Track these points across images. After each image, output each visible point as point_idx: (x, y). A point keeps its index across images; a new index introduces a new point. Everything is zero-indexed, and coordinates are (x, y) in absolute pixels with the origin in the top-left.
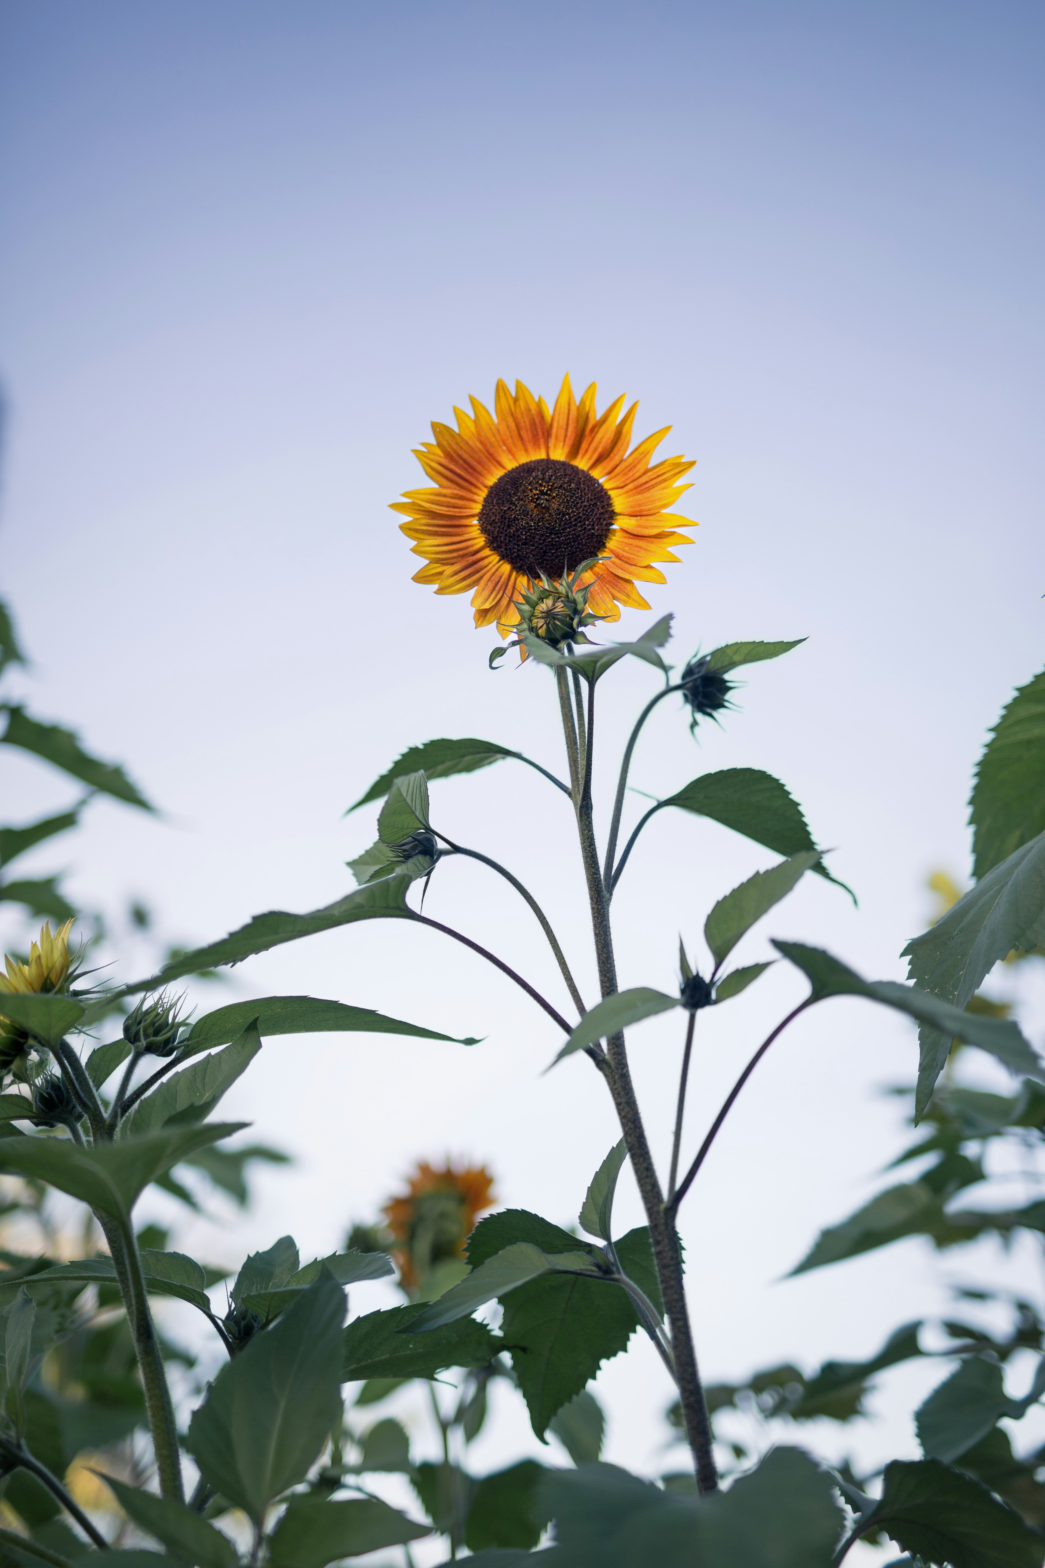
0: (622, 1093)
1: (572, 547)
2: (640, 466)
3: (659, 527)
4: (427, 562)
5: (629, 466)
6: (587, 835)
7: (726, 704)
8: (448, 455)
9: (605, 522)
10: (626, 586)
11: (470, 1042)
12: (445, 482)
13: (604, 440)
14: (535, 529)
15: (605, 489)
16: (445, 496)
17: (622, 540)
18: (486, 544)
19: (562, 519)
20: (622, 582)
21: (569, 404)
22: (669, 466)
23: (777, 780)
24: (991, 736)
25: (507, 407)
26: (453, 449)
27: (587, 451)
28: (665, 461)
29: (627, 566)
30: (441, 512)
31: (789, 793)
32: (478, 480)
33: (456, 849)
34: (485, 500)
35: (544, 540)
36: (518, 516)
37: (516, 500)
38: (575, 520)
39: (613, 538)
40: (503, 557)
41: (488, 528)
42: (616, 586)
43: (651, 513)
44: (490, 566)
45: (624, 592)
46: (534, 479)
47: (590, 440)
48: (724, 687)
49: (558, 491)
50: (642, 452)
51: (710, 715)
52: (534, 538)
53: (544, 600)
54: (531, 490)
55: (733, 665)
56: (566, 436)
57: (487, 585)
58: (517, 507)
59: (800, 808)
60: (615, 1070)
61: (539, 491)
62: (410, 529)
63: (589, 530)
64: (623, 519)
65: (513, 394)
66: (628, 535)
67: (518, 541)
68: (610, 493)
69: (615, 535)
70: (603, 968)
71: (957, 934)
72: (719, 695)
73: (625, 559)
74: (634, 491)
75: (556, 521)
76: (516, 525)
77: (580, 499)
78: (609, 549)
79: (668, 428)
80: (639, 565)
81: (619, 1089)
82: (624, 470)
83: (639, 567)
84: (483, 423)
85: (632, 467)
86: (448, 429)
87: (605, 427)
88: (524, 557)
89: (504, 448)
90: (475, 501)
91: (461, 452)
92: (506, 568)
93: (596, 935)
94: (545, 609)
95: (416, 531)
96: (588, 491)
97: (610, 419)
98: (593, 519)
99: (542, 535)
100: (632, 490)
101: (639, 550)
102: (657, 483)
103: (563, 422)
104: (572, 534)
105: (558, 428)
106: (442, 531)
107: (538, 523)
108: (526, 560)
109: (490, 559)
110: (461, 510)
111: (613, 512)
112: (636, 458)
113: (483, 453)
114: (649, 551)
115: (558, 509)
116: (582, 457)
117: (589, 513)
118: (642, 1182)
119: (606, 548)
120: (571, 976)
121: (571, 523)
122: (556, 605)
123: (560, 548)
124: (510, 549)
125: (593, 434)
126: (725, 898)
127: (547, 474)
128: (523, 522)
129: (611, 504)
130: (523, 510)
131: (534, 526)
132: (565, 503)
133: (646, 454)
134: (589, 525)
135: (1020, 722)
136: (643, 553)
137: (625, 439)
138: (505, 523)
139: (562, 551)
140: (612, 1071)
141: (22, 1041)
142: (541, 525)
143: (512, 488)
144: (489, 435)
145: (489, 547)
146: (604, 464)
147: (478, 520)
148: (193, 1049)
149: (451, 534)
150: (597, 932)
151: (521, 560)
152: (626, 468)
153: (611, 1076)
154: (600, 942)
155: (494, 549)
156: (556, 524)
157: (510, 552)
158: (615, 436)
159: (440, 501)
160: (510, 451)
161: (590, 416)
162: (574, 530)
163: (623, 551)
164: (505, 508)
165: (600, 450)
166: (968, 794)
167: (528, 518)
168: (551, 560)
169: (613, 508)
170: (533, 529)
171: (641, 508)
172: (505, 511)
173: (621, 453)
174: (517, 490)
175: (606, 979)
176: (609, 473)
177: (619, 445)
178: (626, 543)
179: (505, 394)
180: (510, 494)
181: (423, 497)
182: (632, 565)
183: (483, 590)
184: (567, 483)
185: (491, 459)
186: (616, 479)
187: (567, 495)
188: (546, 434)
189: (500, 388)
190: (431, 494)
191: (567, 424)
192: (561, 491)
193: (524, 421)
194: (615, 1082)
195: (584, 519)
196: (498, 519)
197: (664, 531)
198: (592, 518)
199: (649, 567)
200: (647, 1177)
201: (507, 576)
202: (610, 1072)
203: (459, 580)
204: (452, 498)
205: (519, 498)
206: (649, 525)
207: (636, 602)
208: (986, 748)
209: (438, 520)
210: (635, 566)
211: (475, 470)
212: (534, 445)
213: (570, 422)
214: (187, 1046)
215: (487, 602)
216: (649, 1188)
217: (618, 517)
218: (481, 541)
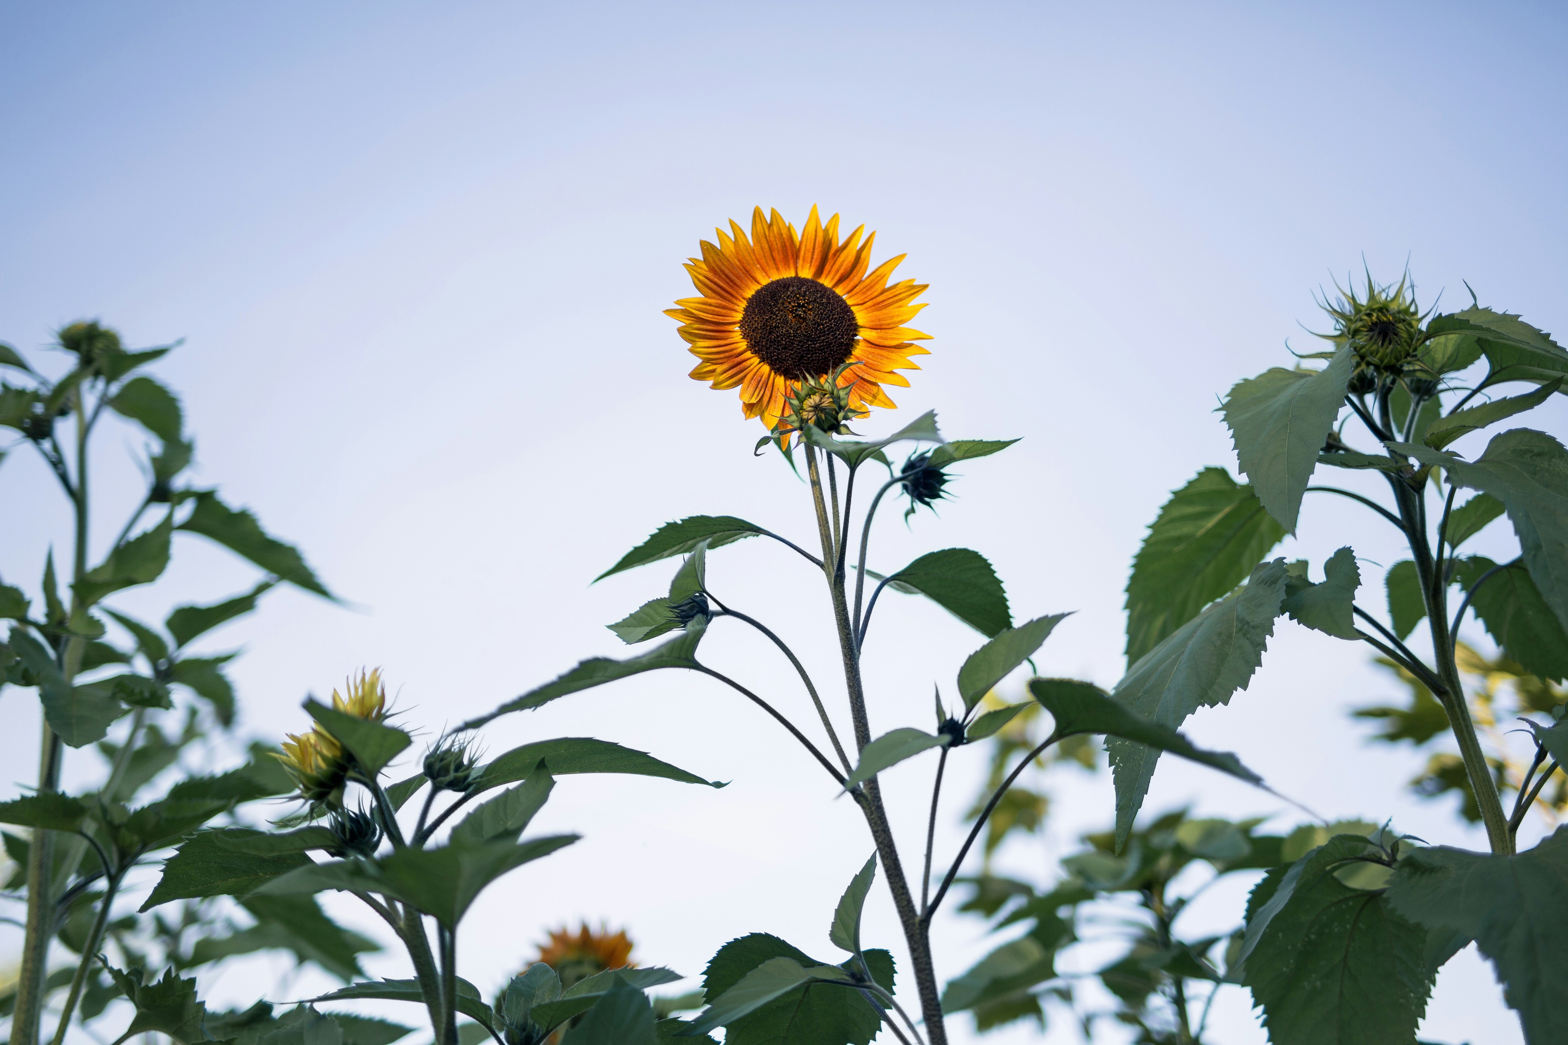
0: (879, 822)
1: (825, 353)
2: (877, 287)
3: (898, 339)
4: (701, 361)
5: (867, 286)
6: (841, 600)
7: (942, 494)
8: (712, 270)
9: (851, 333)
10: (872, 388)
11: (718, 785)
12: (710, 293)
13: (845, 263)
14: (794, 336)
15: (849, 305)
16: (710, 305)
17: (866, 349)
18: (747, 347)
19: (817, 328)
20: (868, 385)
21: (816, 231)
22: (905, 288)
23: (985, 560)
24: (1147, 533)
25: (762, 231)
26: (717, 265)
27: (830, 271)
28: (898, 284)
29: (872, 371)
30: (708, 319)
31: (995, 572)
32: (737, 292)
33: (726, 611)
34: (746, 310)
35: (802, 346)
36: (779, 324)
37: (777, 311)
38: (828, 330)
39: (858, 347)
40: (763, 360)
41: (750, 334)
42: (863, 388)
43: (889, 327)
44: (752, 367)
45: (871, 393)
46: (791, 293)
47: (833, 262)
48: (941, 480)
49: (813, 305)
50: (879, 275)
51: (928, 504)
52: (793, 343)
53: (812, 396)
54: (790, 303)
55: (952, 460)
56: (812, 258)
57: (750, 383)
58: (777, 316)
59: (1003, 585)
60: (872, 803)
61: (797, 303)
62: (685, 332)
63: (839, 339)
64: (865, 331)
65: (769, 221)
66: (870, 345)
67: (778, 346)
68: (852, 308)
69: (858, 345)
70: (858, 715)
71: (1142, 695)
72: (937, 485)
73: (870, 365)
74: (873, 308)
75: (812, 330)
76: (777, 332)
77: (831, 312)
78: (855, 356)
79: (903, 256)
80: (883, 371)
81: (876, 819)
82: (862, 290)
83: (883, 372)
84: (741, 243)
85: (870, 287)
86: (712, 246)
87: (845, 252)
88: (783, 360)
89: (758, 266)
90: (736, 311)
91: (723, 268)
92: (766, 368)
93: (849, 686)
94: (813, 404)
95: (690, 334)
96: (837, 305)
97: (851, 245)
98: (842, 330)
99: (800, 342)
100: (870, 307)
101: (881, 357)
102: (893, 301)
103: (810, 246)
104: (825, 342)
105: (805, 251)
106: (710, 335)
107: (796, 331)
108: (785, 363)
109: (752, 360)
110: (724, 318)
111: (856, 324)
112: (874, 280)
113: (741, 270)
114: (891, 359)
115: (814, 320)
116: (826, 278)
117: (839, 324)
118: (899, 898)
119: (852, 355)
120: (829, 722)
121: (825, 332)
122: (823, 401)
123: (816, 353)
124: (771, 352)
125: (835, 258)
126: (976, 652)
127: (802, 289)
128: (783, 330)
129: (855, 318)
130: (783, 319)
131: (793, 333)
132: (819, 315)
133: (882, 277)
134: (839, 335)
135: (1172, 521)
136: (885, 361)
137: (863, 264)
138: (767, 330)
139: (817, 355)
140: (870, 804)
141: (342, 773)
142: (799, 333)
143: (772, 300)
144: (746, 254)
145: (751, 350)
146: (845, 283)
147: (739, 327)
148: (483, 786)
149: (717, 338)
150: (851, 684)
151: (780, 362)
152: (864, 288)
153: (868, 808)
154: (854, 693)
155: (755, 352)
156: (812, 333)
157: (771, 355)
158: (855, 260)
159: (706, 309)
160: (763, 269)
161: (832, 242)
162: (828, 338)
163: (867, 358)
164: (767, 317)
165: (841, 271)
166: (1124, 582)
167: (788, 326)
168: (807, 363)
169: (856, 321)
170: (792, 336)
171: (881, 322)
172: (767, 319)
173: (859, 275)
174: (777, 302)
175: (861, 725)
176: (849, 292)
177: (858, 268)
178: (869, 352)
179: (761, 219)
180: (770, 305)
181: (692, 305)
182: (876, 370)
183: (748, 387)
184: (819, 298)
185: (748, 275)
186: (856, 297)
187: (821, 308)
188: (795, 256)
189: (757, 214)
190: (699, 303)
191: (814, 248)
192: (815, 304)
193: (777, 244)
194: (872, 813)
195: (835, 330)
196: (760, 326)
197: (903, 343)
198: (841, 328)
199: (892, 372)
200: (903, 894)
201: (767, 376)
202: (867, 804)
203: (728, 378)
204: (716, 307)
205: (779, 309)
206: (889, 337)
207: (882, 402)
208: (1144, 542)
209: (707, 325)
210: (879, 371)
211: (735, 284)
212: (785, 265)
213: (816, 247)
214: (479, 783)
215: (753, 397)
216: (905, 903)
217: (861, 329)
218: (743, 345)
